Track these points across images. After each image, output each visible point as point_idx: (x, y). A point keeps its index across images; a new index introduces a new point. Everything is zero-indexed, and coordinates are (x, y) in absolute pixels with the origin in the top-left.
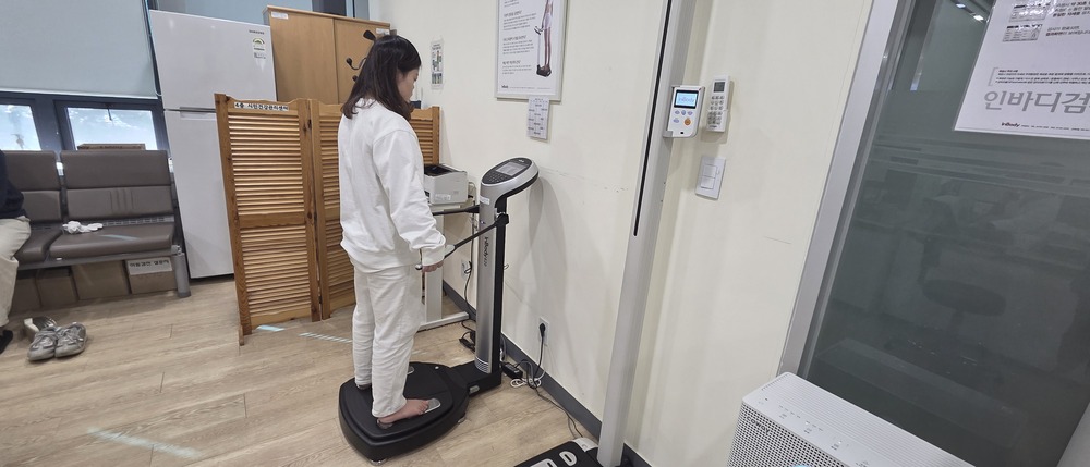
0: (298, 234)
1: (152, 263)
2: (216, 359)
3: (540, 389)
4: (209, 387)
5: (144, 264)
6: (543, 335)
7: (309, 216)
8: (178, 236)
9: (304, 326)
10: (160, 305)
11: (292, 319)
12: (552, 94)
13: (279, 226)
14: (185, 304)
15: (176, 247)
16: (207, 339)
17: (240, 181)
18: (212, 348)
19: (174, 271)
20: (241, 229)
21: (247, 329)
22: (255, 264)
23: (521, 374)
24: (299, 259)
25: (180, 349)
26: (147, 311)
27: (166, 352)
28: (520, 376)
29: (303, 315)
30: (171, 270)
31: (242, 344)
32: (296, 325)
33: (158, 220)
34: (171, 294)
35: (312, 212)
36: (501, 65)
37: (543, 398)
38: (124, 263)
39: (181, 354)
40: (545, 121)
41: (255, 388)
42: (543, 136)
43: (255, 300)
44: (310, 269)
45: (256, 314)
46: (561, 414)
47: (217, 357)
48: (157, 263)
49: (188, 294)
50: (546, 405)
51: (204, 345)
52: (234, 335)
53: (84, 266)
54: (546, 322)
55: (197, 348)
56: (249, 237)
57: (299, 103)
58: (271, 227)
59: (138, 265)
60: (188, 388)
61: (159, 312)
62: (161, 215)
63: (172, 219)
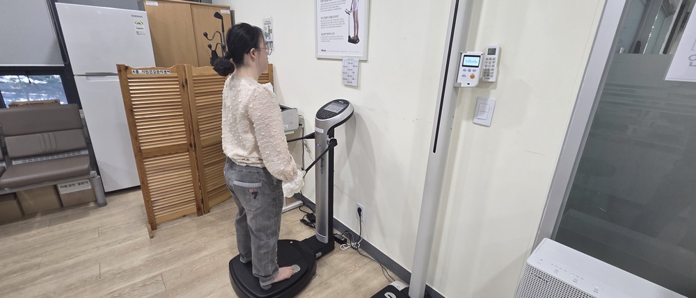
0: (184, 158)
1: (76, 185)
2: (135, 249)
3: (360, 250)
4: (135, 271)
5: (70, 186)
6: (360, 215)
7: (191, 145)
8: (94, 165)
9: (193, 220)
10: (85, 214)
11: (184, 216)
12: (361, 55)
13: (170, 154)
14: (103, 212)
15: (93, 172)
16: (125, 236)
17: (140, 126)
18: (131, 242)
19: (93, 188)
20: (144, 159)
21: (153, 226)
22: (155, 182)
23: (346, 240)
24: (186, 175)
25: (108, 245)
26: (77, 218)
27: (98, 248)
28: (345, 242)
29: (192, 212)
30: (90, 187)
31: (152, 237)
32: (187, 220)
33: (76, 154)
34: (92, 205)
35: (193, 142)
36: (319, 36)
37: (364, 256)
38: (55, 187)
39: (109, 248)
40: (356, 74)
41: (168, 268)
42: (354, 83)
43: (157, 206)
44: (194, 181)
45: (159, 215)
46: (377, 265)
47: (136, 248)
48: (79, 184)
49: (105, 204)
50: (366, 260)
51: (125, 240)
52: (145, 231)
53: (25, 191)
54: (361, 206)
55: (120, 243)
56: (149, 164)
57: (178, 67)
58: (165, 155)
59: (66, 186)
60: (119, 273)
61: (86, 219)
62: (78, 150)
63: (86, 152)
